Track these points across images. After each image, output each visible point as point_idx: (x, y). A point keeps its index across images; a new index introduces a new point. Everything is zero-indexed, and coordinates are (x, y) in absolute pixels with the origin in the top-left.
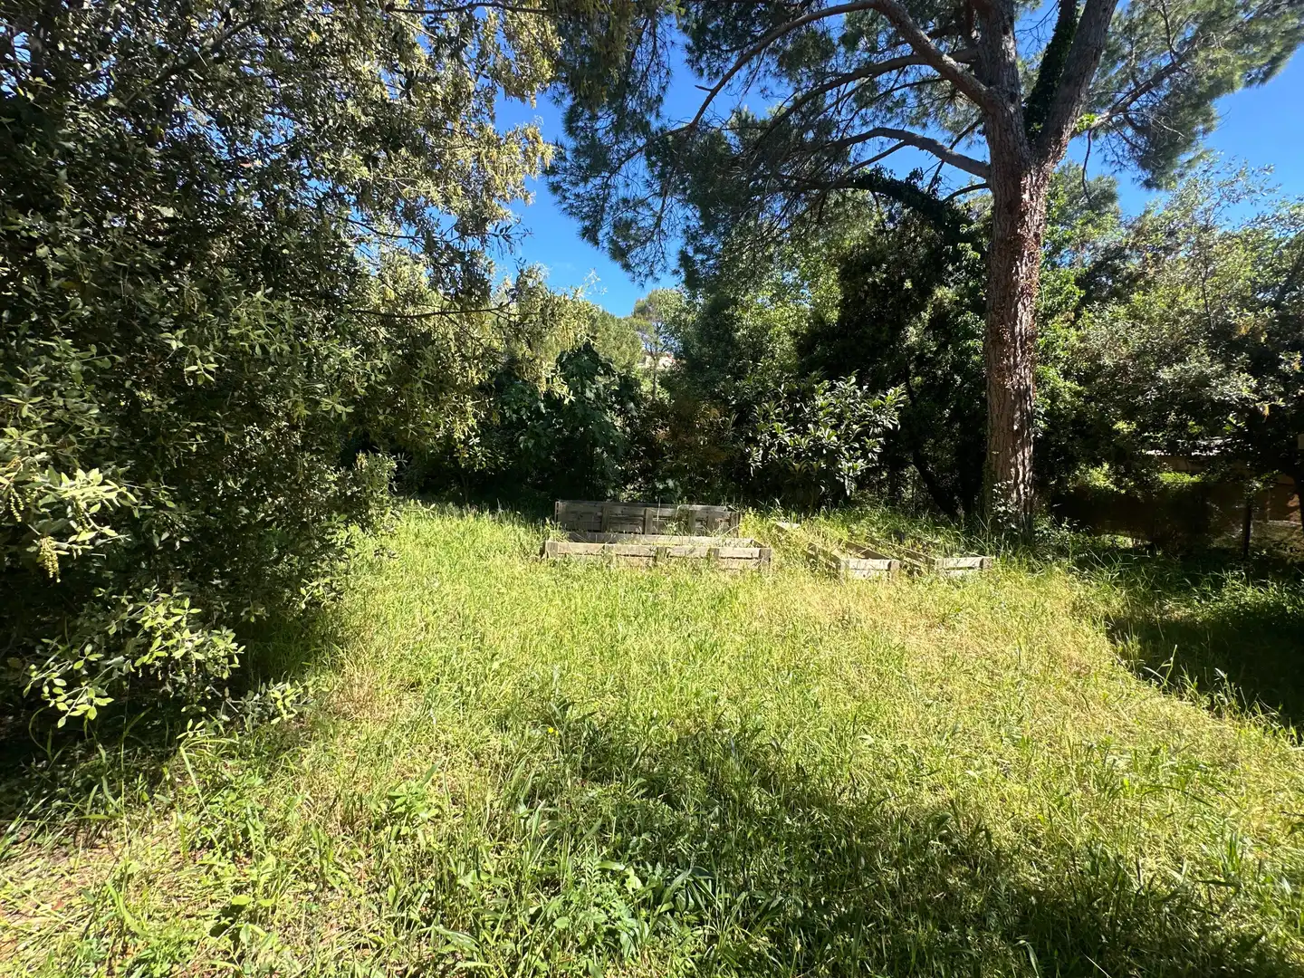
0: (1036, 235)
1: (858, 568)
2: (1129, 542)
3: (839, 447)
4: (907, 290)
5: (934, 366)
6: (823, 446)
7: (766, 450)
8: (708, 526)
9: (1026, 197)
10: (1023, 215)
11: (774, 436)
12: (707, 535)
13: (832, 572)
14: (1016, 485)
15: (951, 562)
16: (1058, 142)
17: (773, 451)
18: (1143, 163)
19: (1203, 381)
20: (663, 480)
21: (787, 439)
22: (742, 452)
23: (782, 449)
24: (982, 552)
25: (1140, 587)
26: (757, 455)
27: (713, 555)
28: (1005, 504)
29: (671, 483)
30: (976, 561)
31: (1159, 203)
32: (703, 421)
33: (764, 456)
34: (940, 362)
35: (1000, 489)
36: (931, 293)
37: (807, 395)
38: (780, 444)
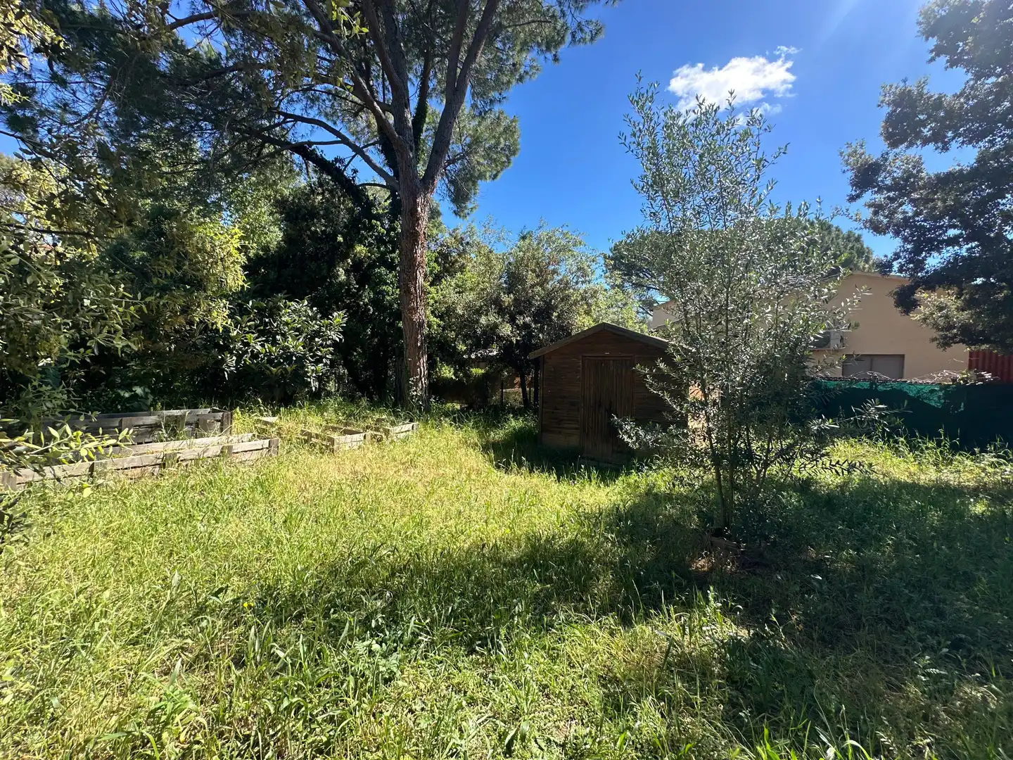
0: (424, 233)
1: (346, 443)
2: (458, 407)
3: (305, 355)
4: (340, 242)
5: (358, 299)
6: (292, 354)
7: (239, 357)
8: (199, 428)
9: (419, 209)
10: (418, 219)
11: (247, 344)
12: (202, 436)
13: (329, 447)
14: (421, 378)
15: (397, 429)
16: (433, 184)
17: (247, 357)
18: (454, 201)
19: (496, 326)
20: (128, 387)
21: (259, 347)
22: (215, 358)
23: (255, 356)
24: (411, 421)
25: (481, 428)
26: (231, 361)
27: (226, 452)
28: (416, 391)
29: (139, 390)
30: (409, 426)
31: (462, 226)
32: (167, 328)
33: (238, 362)
34: (361, 296)
35: (413, 381)
36: (353, 247)
37: (274, 312)
38: (252, 351)
